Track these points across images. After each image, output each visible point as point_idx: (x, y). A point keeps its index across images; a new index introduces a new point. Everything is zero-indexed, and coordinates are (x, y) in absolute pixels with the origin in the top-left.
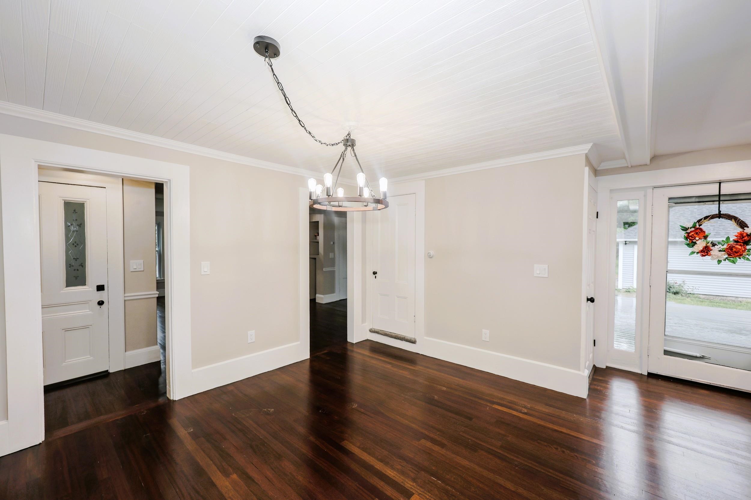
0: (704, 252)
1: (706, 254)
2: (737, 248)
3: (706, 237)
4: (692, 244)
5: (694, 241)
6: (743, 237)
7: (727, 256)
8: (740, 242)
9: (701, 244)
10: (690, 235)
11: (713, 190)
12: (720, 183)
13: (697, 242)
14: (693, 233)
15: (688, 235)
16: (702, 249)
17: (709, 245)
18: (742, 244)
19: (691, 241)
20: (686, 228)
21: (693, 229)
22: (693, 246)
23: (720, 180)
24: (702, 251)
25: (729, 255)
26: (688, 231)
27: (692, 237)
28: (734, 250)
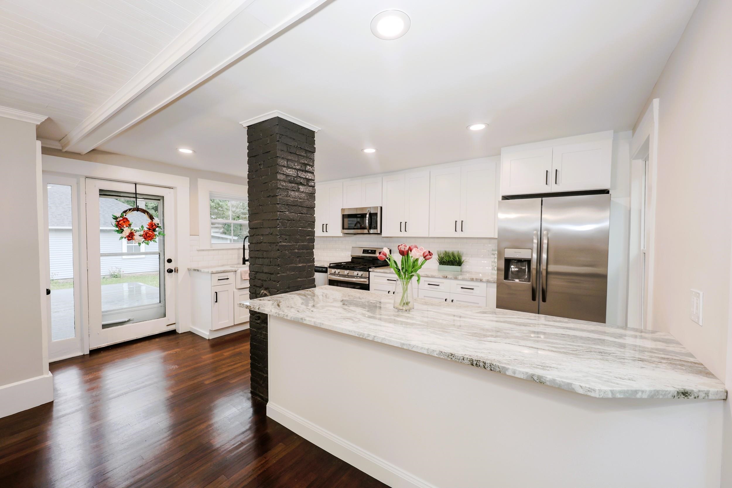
0: (130, 237)
1: (131, 238)
2: (149, 234)
3: (130, 225)
4: (121, 231)
5: (122, 228)
6: (153, 226)
7: (144, 240)
8: (151, 230)
9: (127, 231)
10: (120, 223)
11: (131, 189)
12: (136, 184)
13: (124, 229)
14: (122, 222)
15: (118, 223)
16: (128, 235)
17: (133, 231)
18: (152, 231)
19: (120, 228)
20: (117, 217)
21: (121, 219)
22: (122, 232)
23: (136, 182)
24: (128, 236)
25: (145, 239)
26: (118, 220)
27: (121, 225)
28: (148, 235)
